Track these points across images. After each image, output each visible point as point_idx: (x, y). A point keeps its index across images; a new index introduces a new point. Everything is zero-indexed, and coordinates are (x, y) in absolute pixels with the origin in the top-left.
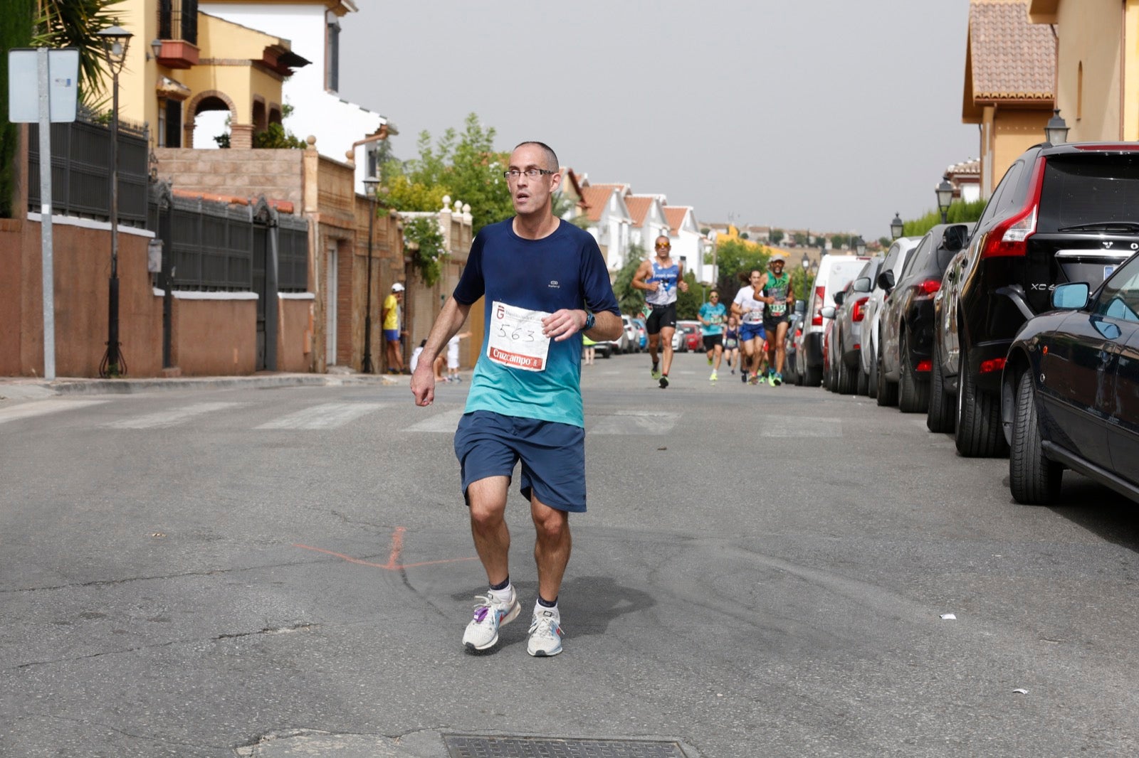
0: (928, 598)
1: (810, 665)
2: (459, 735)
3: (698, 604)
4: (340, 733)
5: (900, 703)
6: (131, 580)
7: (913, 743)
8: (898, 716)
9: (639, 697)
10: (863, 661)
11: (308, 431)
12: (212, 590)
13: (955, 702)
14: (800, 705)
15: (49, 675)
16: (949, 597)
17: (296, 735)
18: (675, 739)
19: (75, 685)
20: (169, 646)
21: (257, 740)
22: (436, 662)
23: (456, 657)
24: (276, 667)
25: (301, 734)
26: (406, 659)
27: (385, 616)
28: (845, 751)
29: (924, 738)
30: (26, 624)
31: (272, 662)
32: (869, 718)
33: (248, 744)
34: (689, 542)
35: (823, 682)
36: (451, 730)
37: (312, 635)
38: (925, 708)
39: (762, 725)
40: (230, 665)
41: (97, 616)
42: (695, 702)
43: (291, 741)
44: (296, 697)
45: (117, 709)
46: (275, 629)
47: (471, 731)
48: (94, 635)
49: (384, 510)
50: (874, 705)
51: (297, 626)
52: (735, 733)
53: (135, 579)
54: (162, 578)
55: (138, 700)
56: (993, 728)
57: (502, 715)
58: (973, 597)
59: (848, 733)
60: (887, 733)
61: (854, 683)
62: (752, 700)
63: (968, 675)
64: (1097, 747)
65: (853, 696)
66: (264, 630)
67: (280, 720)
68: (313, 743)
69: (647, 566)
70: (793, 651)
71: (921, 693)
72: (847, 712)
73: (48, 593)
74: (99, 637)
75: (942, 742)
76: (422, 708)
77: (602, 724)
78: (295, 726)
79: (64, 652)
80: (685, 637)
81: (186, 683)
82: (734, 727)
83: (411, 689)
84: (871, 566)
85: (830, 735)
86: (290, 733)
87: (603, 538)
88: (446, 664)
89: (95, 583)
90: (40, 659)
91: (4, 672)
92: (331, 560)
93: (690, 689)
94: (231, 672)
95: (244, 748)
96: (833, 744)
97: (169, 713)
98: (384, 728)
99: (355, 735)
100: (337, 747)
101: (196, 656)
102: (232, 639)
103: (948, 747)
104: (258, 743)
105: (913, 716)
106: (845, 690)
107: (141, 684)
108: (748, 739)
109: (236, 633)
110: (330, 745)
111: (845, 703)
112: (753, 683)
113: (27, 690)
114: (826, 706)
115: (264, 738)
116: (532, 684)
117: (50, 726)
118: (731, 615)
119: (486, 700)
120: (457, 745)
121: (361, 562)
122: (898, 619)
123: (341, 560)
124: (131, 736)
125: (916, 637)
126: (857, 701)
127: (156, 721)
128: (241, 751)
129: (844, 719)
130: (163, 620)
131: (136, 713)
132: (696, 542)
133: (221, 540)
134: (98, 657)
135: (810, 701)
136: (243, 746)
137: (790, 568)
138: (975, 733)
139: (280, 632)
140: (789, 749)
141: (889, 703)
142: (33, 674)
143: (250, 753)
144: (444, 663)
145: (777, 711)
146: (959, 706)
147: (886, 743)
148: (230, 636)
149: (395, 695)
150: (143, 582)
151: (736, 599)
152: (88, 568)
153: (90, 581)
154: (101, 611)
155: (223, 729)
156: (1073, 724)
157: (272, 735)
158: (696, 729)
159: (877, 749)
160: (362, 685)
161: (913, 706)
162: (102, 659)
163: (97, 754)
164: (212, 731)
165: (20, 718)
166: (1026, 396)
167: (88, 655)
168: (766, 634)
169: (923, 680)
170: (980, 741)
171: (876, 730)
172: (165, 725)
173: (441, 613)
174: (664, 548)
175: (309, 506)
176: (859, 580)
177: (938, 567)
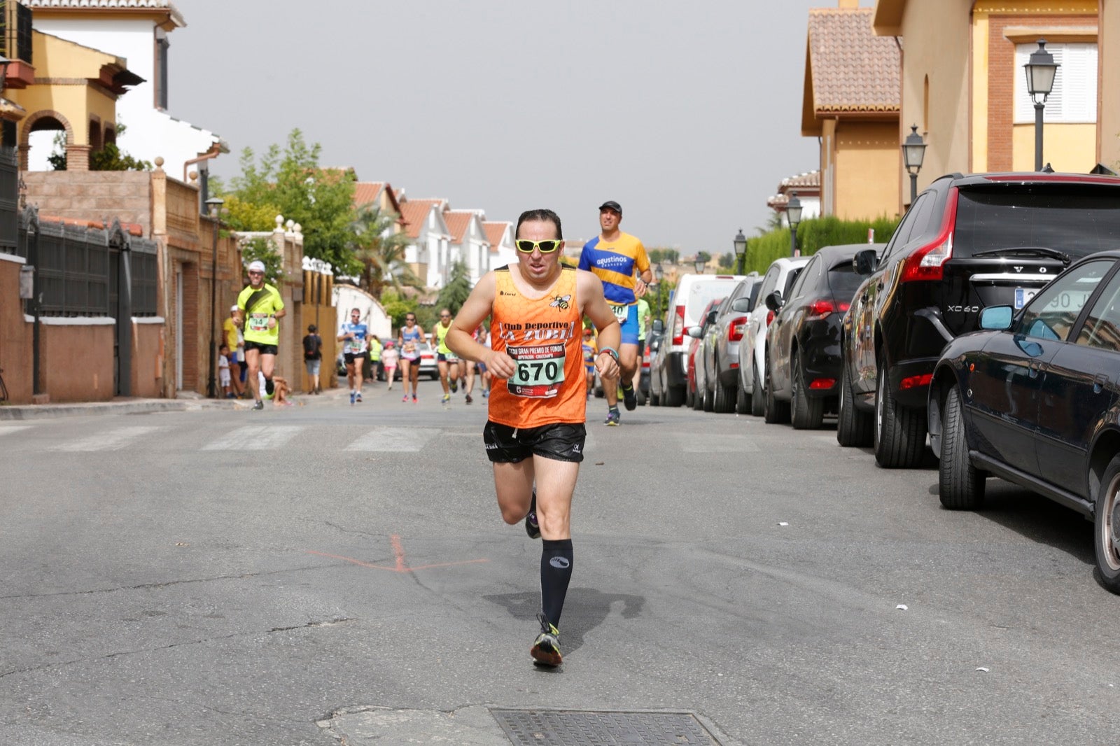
0: (884, 592)
1: (793, 649)
2: (504, 710)
3: (683, 599)
4: (402, 709)
5: (879, 680)
6: (174, 583)
7: (895, 713)
8: (878, 691)
9: (651, 677)
10: (840, 646)
11: (256, 451)
12: (249, 591)
13: (926, 679)
14: (792, 683)
15: (136, 663)
16: (903, 591)
17: (364, 711)
18: (690, 711)
19: (161, 671)
20: (232, 638)
21: (330, 716)
22: (468, 649)
23: (484, 645)
24: (330, 655)
25: (368, 710)
26: (441, 648)
27: (410, 611)
28: (838, 720)
29: (904, 709)
30: (99, 621)
31: (325, 650)
32: (854, 693)
33: (324, 719)
34: (658, 546)
35: (808, 663)
36: (495, 706)
37: (352, 627)
38: (901, 684)
39: (762, 699)
40: (289, 654)
41: (158, 614)
42: (700, 681)
43: (361, 716)
44: (355, 680)
45: (203, 691)
46: (317, 623)
47: (513, 706)
48: (163, 630)
49: (372, 520)
50: (855, 682)
51: (336, 621)
52: (740, 706)
53: (177, 582)
54: (201, 581)
55: (220, 683)
56: (963, 700)
57: (537, 693)
58: (924, 591)
59: (838, 706)
60: (871, 705)
61: (835, 664)
62: (749, 679)
63: (933, 657)
64: (1055, 715)
65: (836, 674)
66: (309, 624)
67: (346, 698)
68: (381, 717)
69: (628, 566)
70: (777, 637)
71: (895, 671)
72: (835, 688)
73: (106, 595)
74: (167, 631)
75: (921, 712)
76: (467, 688)
77: (623, 699)
78: (360, 704)
79: (141, 644)
80: (679, 627)
81: (257, 668)
82: (738, 701)
83: (452, 672)
84: (828, 564)
85: (822, 706)
86: (358, 709)
87: (581, 543)
88: (477, 651)
89: (143, 586)
90: (123, 650)
91: (96, 661)
92: (345, 565)
93: (693, 670)
94: (292, 659)
95: (322, 722)
96: (827, 714)
97: (249, 694)
98: (438, 705)
99: (415, 711)
100: (402, 721)
101: (258, 646)
102: (284, 631)
103: (926, 716)
104: (332, 718)
105: (891, 691)
106: (828, 670)
107: (218, 670)
108: (753, 711)
109: (286, 627)
110: (396, 718)
111: (830, 681)
112: (747, 664)
113: (121, 676)
114: (815, 683)
115: (336, 714)
117: (151, 705)
118: (715, 607)
119: (519, 680)
120: (503, 718)
121: (370, 565)
122: (862, 610)
123: (354, 565)
124: (222, 713)
125: (881, 625)
126: (840, 678)
127: (240, 701)
128: (321, 724)
129: (832, 693)
130: (217, 616)
131: (222, 694)
133: (240, 548)
134: (173, 648)
135: (799, 679)
136: (320, 720)
137: (756, 567)
138: (948, 704)
139: (323, 625)
140: (790, 718)
141: (870, 681)
142: (122, 662)
143: (329, 726)
144: (474, 650)
145: (773, 688)
146: (930, 682)
147: (872, 713)
148: (282, 629)
149: (440, 677)
150: (186, 584)
151: (716, 594)
152: (131, 573)
153: (139, 585)
154: (159, 609)
155: (299, 706)
156: (1031, 696)
157: (344, 711)
158: (706, 703)
159: (866, 718)
160: (410, 669)
161: (890, 682)
162: (177, 648)
163: (198, 727)
164: (291, 709)
165: (122, 699)
166: (953, 410)
167: (164, 646)
168: (750, 623)
169: (895, 661)
170: (953, 711)
171: (862, 703)
172: (250, 703)
173: (459, 608)
174: (638, 551)
175: (302, 518)
176: (820, 577)
177: (888, 565)
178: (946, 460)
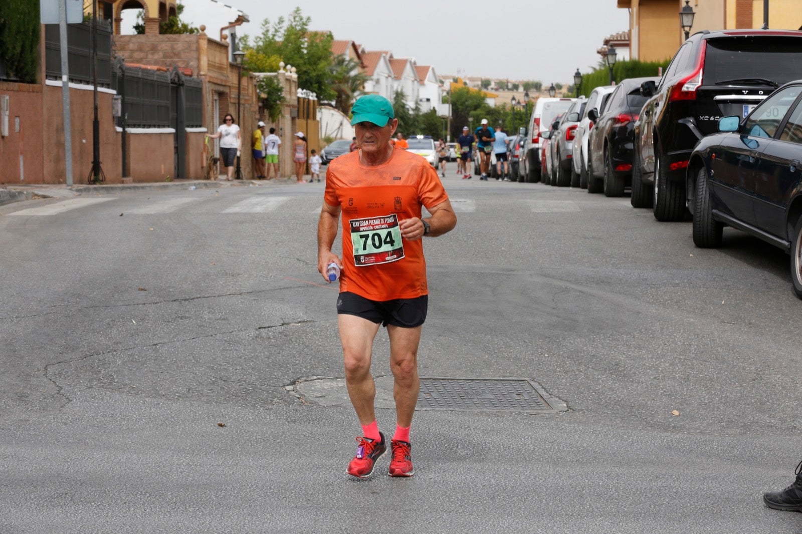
0: (655, 302)
1: (594, 338)
3: (524, 307)
4: (339, 378)
5: (648, 358)
6: (197, 298)
7: (659, 379)
8: (648, 365)
9: (502, 357)
10: (624, 336)
11: (256, 213)
12: (245, 303)
13: (679, 357)
14: (593, 360)
15: (170, 349)
16: (667, 300)
17: (316, 379)
18: (526, 379)
19: (186, 355)
20: (233, 333)
22: (384, 340)
24: (295, 344)
25: (319, 379)
28: (621, 384)
29: (664, 376)
30: (147, 323)
31: (292, 341)
32: (632, 366)
33: (290, 385)
34: (510, 273)
35: (603, 347)
37: (310, 326)
38: (663, 360)
39: (573, 371)
40: (269, 343)
41: (186, 318)
42: (533, 359)
44: (310, 360)
45: (213, 367)
46: (288, 324)
48: (189, 328)
50: (633, 360)
51: (300, 322)
52: (559, 375)
54: (214, 297)
55: (223, 362)
56: (702, 370)
58: (681, 300)
59: (621, 374)
60: (643, 374)
61: (621, 347)
62: (565, 358)
63: (684, 343)
64: (761, 379)
65: (621, 355)
66: (283, 324)
67: (305, 371)
68: (326, 383)
69: (490, 286)
70: (584, 331)
71: (659, 352)
72: (620, 363)
73: (154, 306)
75: (674, 378)
76: (382, 365)
77: (483, 371)
78: (314, 375)
79: (173, 337)
80: (521, 325)
81: (248, 353)
82: (557, 372)
84: (619, 284)
85: (612, 375)
86: (312, 378)
89: (177, 300)
90: (163, 341)
91: (145, 348)
92: (307, 286)
94: (271, 347)
95: (289, 387)
96: (614, 380)
97: (242, 369)
100: (340, 386)
101: (249, 339)
102: (266, 329)
103: (678, 380)
104: (295, 384)
105: (657, 365)
106: (616, 352)
107: (223, 353)
108: (566, 378)
109: (267, 326)
111: (617, 359)
112: (564, 349)
113: (161, 357)
114: (607, 360)
115: (298, 381)
117: (179, 376)
118: (545, 312)
121: (324, 287)
122: (640, 313)
123: (313, 286)
124: (225, 381)
125: (651, 322)
126: (624, 357)
127: (236, 373)
129: (618, 367)
130: (224, 319)
131: (225, 369)
132: (514, 273)
133: (240, 276)
134: (194, 340)
135: (597, 358)
136: (288, 385)
137: (572, 286)
138: (692, 373)
139: (291, 325)
140: (590, 383)
141: (643, 359)
142: (161, 349)
143: (293, 389)
145: (580, 364)
146: (681, 359)
147: (643, 379)
148: (264, 328)
150: (205, 299)
151: (546, 304)
152: (170, 292)
153: (175, 299)
154: (188, 316)
155: (274, 377)
156: (746, 368)
157: (303, 379)
158: (536, 373)
159: (639, 382)
161: (656, 359)
162: (197, 340)
163: (209, 390)
164: (269, 378)
165: (161, 372)
166: (702, 184)
167: (189, 339)
168: (567, 322)
169: (659, 346)
170: (696, 377)
171: (637, 372)
172: (242, 375)
174: (496, 276)
175: (282, 256)
176: (613, 292)
177: (658, 284)
178: (697, 216)
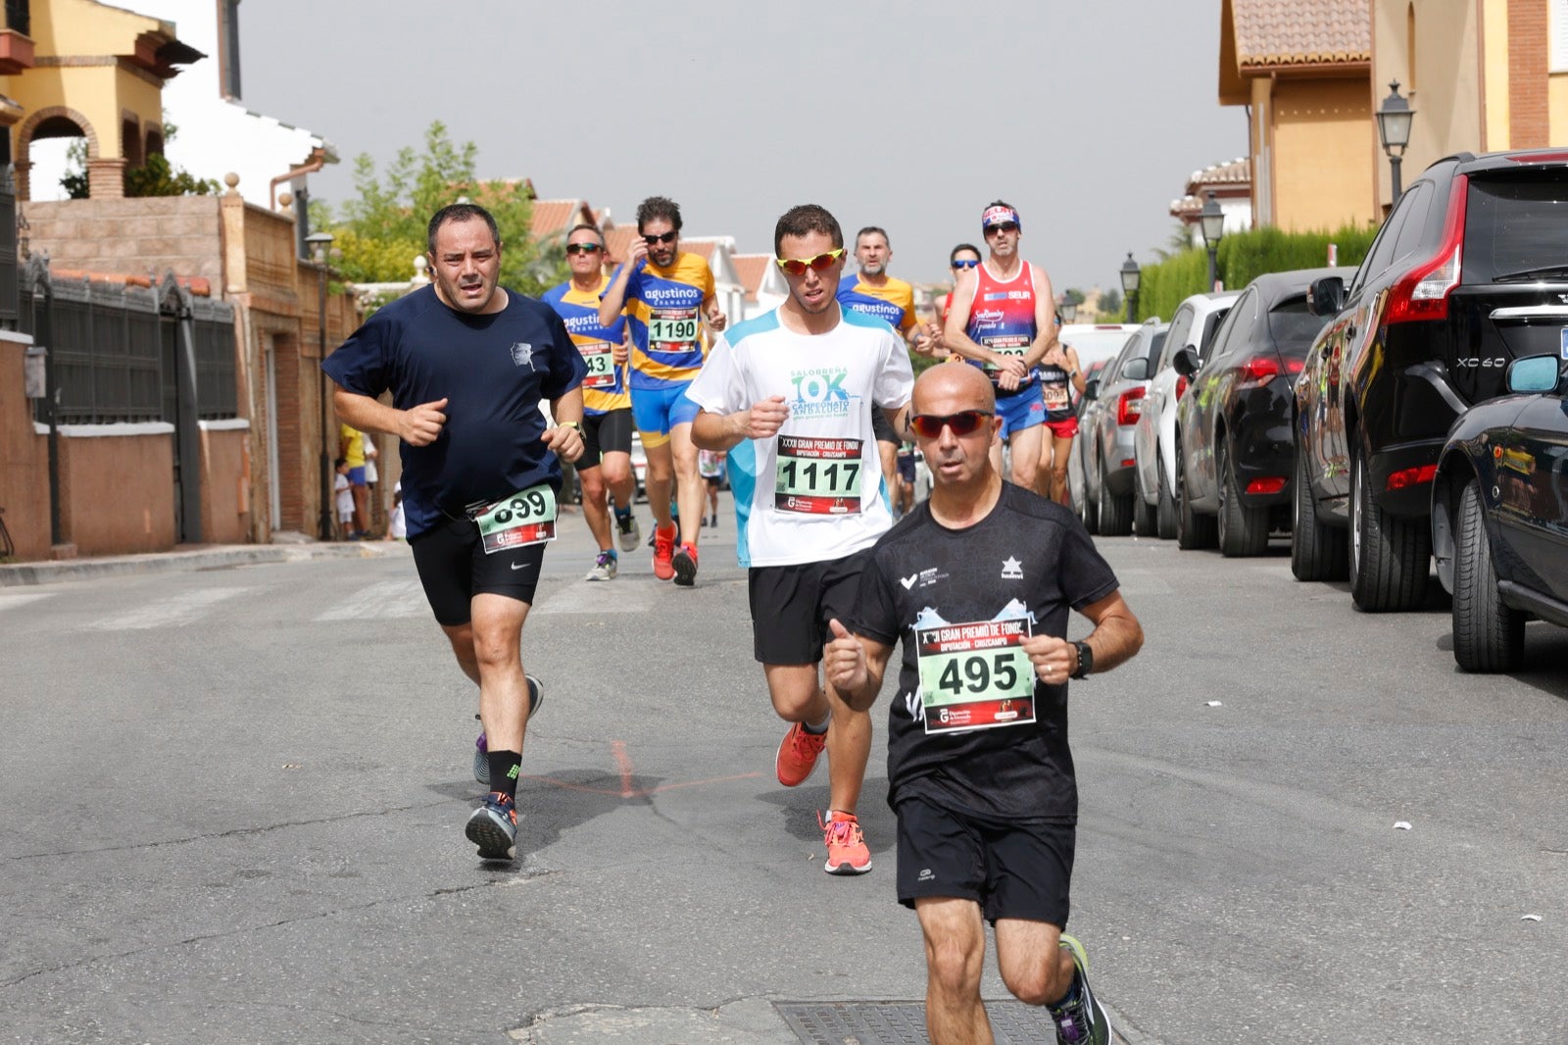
0: (1374, 803)
1: (1237, 894)
2: (795, 1003)
4: (638, 1007)
5: (1370, 938)
6: (281, 826)
7: (1399, 989)
8: (1371, 955)
10: (1308, 887)
11: (400, 620)
12: (398, 834)
13: (1444, 935)
14: (1237, 947)
15: (228, 951)
16: (1403, 800)
17: (580, 1012)
19: (267, 962)
20: (374, 907)
21: (529, 1021)
22: (736, 912)
23: (759, 905)
24: (525, 927)
25: (587, 1010)
26: (694, 911)
27: (645, 857)
28: (1311, 1002)
29: (1412, 982)
30: (168, 888)
31: (518, 922)
32: (1334, 960)
33: (520, 1027)
35: (1260, 916)
36: (782, 997)
37: (557, 884)
38: (1405, 944)
39: (1192, 974)
40: (463, 928)
41: (260, 874)
42: (1095, 948)
43: (578, 1019)
44: (565, 964)
45: (333, 990)
46: (504, 880)
47: (809, 997)
48: (267, 898)
49: (582, 719)
50: (1335, 943)
51: (532, 875)
52: (1159, 985)
53: (287, 825)
54: (321, 821)
55: (358, 977)
56: (1503, 966)
57: (845, 975)
58: (1436, 799)
59: (1309, 980)
60: (1361, 977)
61: (1303, 916)
62: (1171, 943)
63: (1454, 900)
65: (1304, 932)
66: (491, 881)
67: (554, 994)
68: (607, 1020)
70: (1211, 878)
71: (1396, 925)
72: (1303, 954)
73: (178, 848)
74: (273, 900)
75: (1439, 987)
76: (737, 972)
78: (575, 1001)
79: (235, 922)
81: (414, 953)
82: (1155, 978)
83: (714, 948)
84: (1286, 763)
85: (1286, 982)
86: (572, 1009)
88: (751, 915)
89: (235, 832)
90: (208, 932)
91: (166, 950)
92: (543, 788)
93: (1085, 933)
94: (467, 936)
95: (517, 1031)
96: (1293, 994)
97: (404, 992)
98: (694, 999)
99: (659, 1009)
100: (641, 1025)
101: (414, 919)
102: (454, 894)
103: (1447, 992)
104: (532, 1024)
105: (1392, 955)
106: (1292, 926)
107: (354, 956)
108: (1178, 993)
109: (455, 887)
110: (630, 1021)
111: (1295, 942)
112: (1167, 921)
113: (206, 971)
114: (1272, 947)
115: (539, 1018)
116: (872, 935)
117: (253, 1015)
118: (1113, 835)
119: (817, 957)
120: (794, 1015)
121: (583, 789)
122: (1341, 831)
123: (556, 788)
124: (364, 1023)
125: (1371, 854)
126: (1311, 938)
127: (390, 1003)
128: (516, 1034)
129: (1300, 961)
130: (350, 875)
131: (361, 994)
133: (380, 769)
134: (284, 926)
135: (1248, 941)
136: (515, 1028)
137: (1174, 771)
138: (1480, 973)
139: (512, 883)
140: (1236, 1002)
142: (207, 950)
143: (528, 1037)
144: (746, 913)
145: (1208, 956)
146: (1450, 940)
147: (1363, 990)
148: (450, 892)
149: (695, 956)
150: (299, 828)
151: (1115, 815)
152: (215, 813)
153: (228, 831)
154: (261, 867)
155: (481, 1008)
157: (549, 1013)
158: (1105, 982)
159: (1353, 997)
160: (648, 946)
161: (1389, 942)
162: (290, 927)
164: (469, 1012)
165: (209, 1007)
166: (1472, 519)
167: (270, 924)
168: (1168, 857)
169: (1394, 908)
170: (1489, 983)
171: (1346, 974)
172: (405, 1007)
173: (720, 850)
176: (1274, 783)
177: (1378, 762)
178: (1462, 597)
